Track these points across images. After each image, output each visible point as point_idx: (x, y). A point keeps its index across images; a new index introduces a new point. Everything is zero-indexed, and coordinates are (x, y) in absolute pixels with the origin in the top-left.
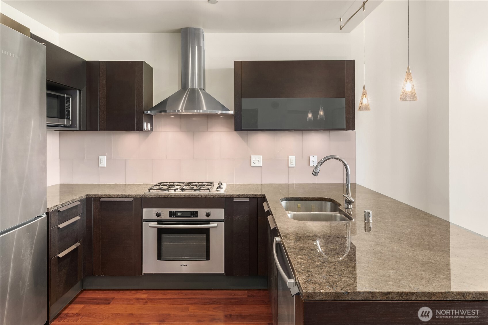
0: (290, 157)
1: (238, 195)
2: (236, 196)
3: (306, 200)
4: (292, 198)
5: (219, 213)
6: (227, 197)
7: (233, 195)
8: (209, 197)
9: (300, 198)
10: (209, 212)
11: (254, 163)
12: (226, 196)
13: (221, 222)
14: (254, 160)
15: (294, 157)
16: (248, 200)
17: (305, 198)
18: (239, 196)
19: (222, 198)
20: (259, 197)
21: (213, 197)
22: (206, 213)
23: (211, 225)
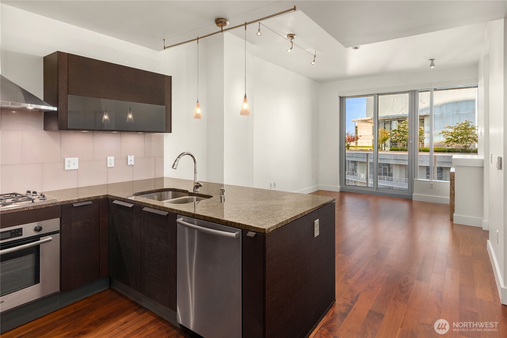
0: (109, 158)
1: (77, 200)
2: (75, 202)
3: (151, 193)
4: (140, 193)
5: (54, 224)
6: (65, 203)
7: (71, 200)
8: (39, 208)
9: (146, 192)
10: (40, 225)
11: (68, 166)
12: (62, 203)
13: (55, 233)
14: (68, 162)
15: (113, 158)
16: (91, 203)
17: (149, 191)
18: (79, 201)
19: (57, 206)
20: (101, 198)
21: (45, 207)
22: (34, 227)
23: (43, 240)
